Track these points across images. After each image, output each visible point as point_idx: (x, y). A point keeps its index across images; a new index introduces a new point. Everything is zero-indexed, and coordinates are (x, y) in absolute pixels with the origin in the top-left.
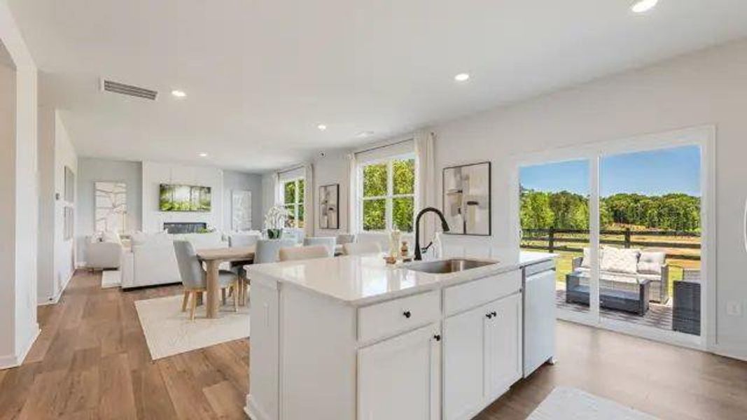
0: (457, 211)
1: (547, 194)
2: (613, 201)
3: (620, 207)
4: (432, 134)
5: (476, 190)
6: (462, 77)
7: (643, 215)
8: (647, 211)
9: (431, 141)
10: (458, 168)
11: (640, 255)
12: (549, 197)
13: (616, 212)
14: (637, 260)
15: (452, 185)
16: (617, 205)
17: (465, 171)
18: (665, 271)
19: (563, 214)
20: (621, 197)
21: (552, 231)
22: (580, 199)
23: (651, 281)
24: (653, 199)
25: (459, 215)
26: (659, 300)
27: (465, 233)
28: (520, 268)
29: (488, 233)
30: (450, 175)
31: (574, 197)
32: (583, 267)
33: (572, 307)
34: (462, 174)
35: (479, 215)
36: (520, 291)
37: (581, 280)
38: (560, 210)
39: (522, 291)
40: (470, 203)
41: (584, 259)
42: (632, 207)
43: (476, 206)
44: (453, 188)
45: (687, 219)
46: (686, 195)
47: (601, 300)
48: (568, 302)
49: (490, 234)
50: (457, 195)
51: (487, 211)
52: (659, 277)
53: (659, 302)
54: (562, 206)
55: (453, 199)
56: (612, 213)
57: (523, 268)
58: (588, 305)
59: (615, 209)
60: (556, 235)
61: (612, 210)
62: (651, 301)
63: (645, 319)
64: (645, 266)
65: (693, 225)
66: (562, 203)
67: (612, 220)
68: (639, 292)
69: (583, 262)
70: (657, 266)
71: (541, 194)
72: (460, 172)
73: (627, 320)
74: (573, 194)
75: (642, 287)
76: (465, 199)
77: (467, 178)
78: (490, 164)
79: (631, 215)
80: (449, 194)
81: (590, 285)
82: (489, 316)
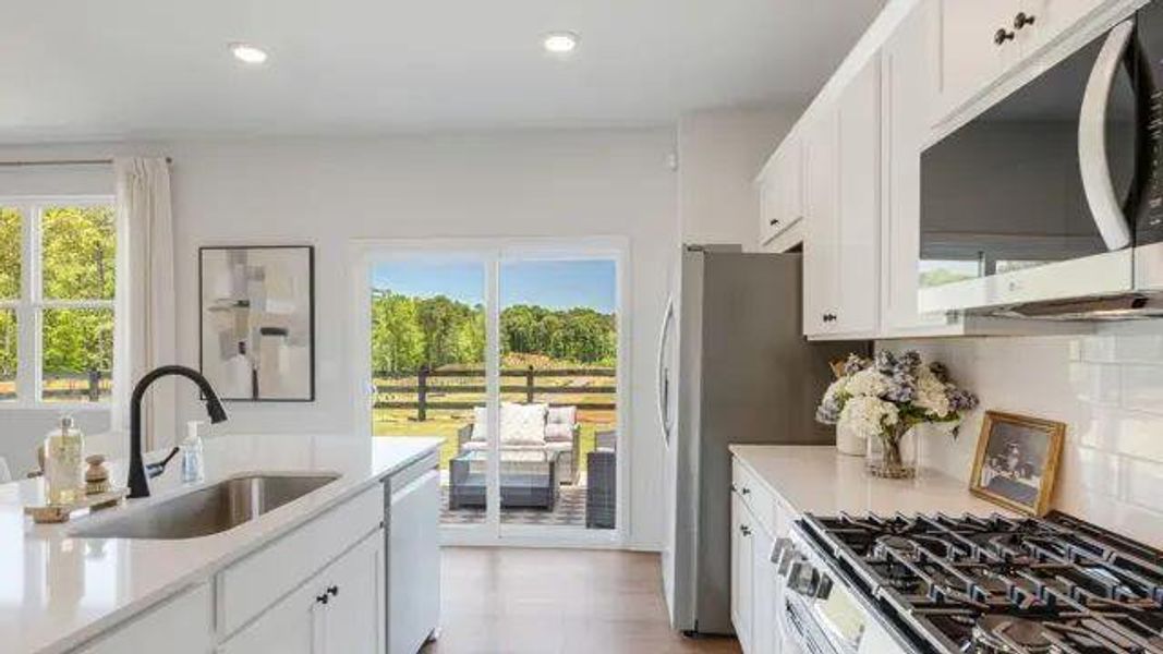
0: (237, 348)
1: (412, 300)
2: (509, 317)
3: (520, 326)
4: (169, 160)
5: (282, 304)
6: (250, 56)
7: (546, 339)
8: (550, 333)
9: (166, 178)
10: (238, 251)
11: (548, 413)
12: (417, 305)
13: (512, 334)
14: (543, 422)
15: (221, 286)
16: (515, 324)
17: (255, 259)
18: (576, 434)
19: (439, 337)
20: (519, 310)
21: (424, 372)
22: (466, 311)
23: (562, 452)
24: (559, 315)
25: (242, 357)
26: (570, 480)
27: (255, 397)
28: (381, 481)
29: (308, 397)
30: (217, 262)
31: (457, 306)
32: (474, 440)
33: (460, 514)
34: (249, 264)
35: (288, 358)
36: (381, 524)
37: (472, 465)
38: (434, 330)
39: (385, 525)
40: (266, 331)
41: (476, 426)
42: (535, 328)
43: (282, 338)
44: (227, 294)
45: (595, 346)
46: (591, 312)
47: (502, 495)
48: (453, 507)
49: (313, 399)
50: (234, 312)
51: (307, 350)
52: (568, 445)
53: (570, 484)
54: (439, 321)
55: (227, 321)
56: (509, 337)
57: (385, 480)
58: (483, 507)
59: (512, 329)
60: (430, 381)
61: (509, 333)
62: (562, 483)
63: (555, 515)
64: (554, 429)
65: (600, 353)
66: (438, 318)
67: (508, 347)
68: (548, 473)
69: (474, 432)
70: (565, 429)
71: (403, 298)
72: (242, 261)
73: (535, 521)
74: (453, 301)
75: (552, 464)
76: (255, 320)
77: (260, 275)
78: (312, 250)
79: (533, 339)
80: (212, 309)
81: (486, 472)
82: (324, 599)
